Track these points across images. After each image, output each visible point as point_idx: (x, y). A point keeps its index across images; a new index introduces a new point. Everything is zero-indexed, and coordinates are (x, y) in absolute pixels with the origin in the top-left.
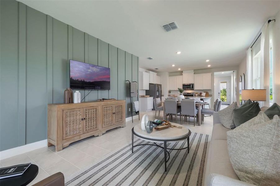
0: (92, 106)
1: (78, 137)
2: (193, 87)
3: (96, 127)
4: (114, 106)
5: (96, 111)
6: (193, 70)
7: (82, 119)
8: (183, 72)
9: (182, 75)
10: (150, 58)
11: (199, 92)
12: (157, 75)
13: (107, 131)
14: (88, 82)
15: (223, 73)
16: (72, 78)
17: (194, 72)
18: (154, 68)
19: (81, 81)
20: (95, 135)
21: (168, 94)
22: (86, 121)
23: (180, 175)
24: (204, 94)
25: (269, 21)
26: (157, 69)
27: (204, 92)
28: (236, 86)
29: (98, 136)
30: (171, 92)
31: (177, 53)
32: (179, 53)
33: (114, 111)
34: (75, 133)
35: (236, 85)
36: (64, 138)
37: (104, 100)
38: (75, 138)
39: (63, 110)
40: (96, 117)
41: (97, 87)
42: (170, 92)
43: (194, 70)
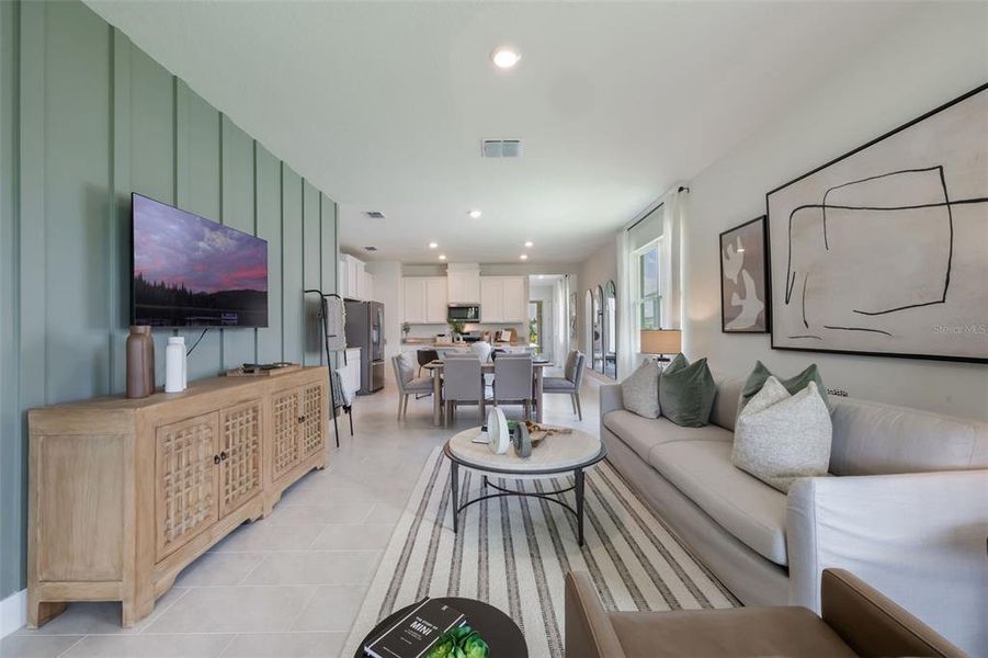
0: (243, 397)
1: (204, 537)
2: (477, 315)
3: (255, 484)
4: (301, 391)
5: (255, 418)
6: (477, 265)
7: (216, 458)
8: (449, 265)
9: (446, 275)
10: (376, 215)
11: (493, 330)
12: (367, 269)
13: (285, 493)
14: (198, 295)
15: (541, 277)
16: (140, 276)
17: (479, 271)
18: (360, 246)
19: (175, 290)
20: (253, 517)
21: (400, 337)
22: (227, 464)
23: (613, 541)
24: (506, 336)
25: (681, 189)
26: (372, 249)
27: (506, 330)
28: (574, 314)
29: (260, 518)
30: (412, 329)
31: (469, 212)
32: (476, 214)
33: (301, 414)
34: (193, 523)
35: (574, 310)
36: (160, 556)
37: (272, 373)
38: (196, 543)
39: (156, 428)
40: (255, 443)
41: (228, 316)
42: (406, 328)
43: (480, 264)
